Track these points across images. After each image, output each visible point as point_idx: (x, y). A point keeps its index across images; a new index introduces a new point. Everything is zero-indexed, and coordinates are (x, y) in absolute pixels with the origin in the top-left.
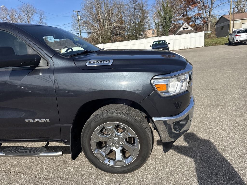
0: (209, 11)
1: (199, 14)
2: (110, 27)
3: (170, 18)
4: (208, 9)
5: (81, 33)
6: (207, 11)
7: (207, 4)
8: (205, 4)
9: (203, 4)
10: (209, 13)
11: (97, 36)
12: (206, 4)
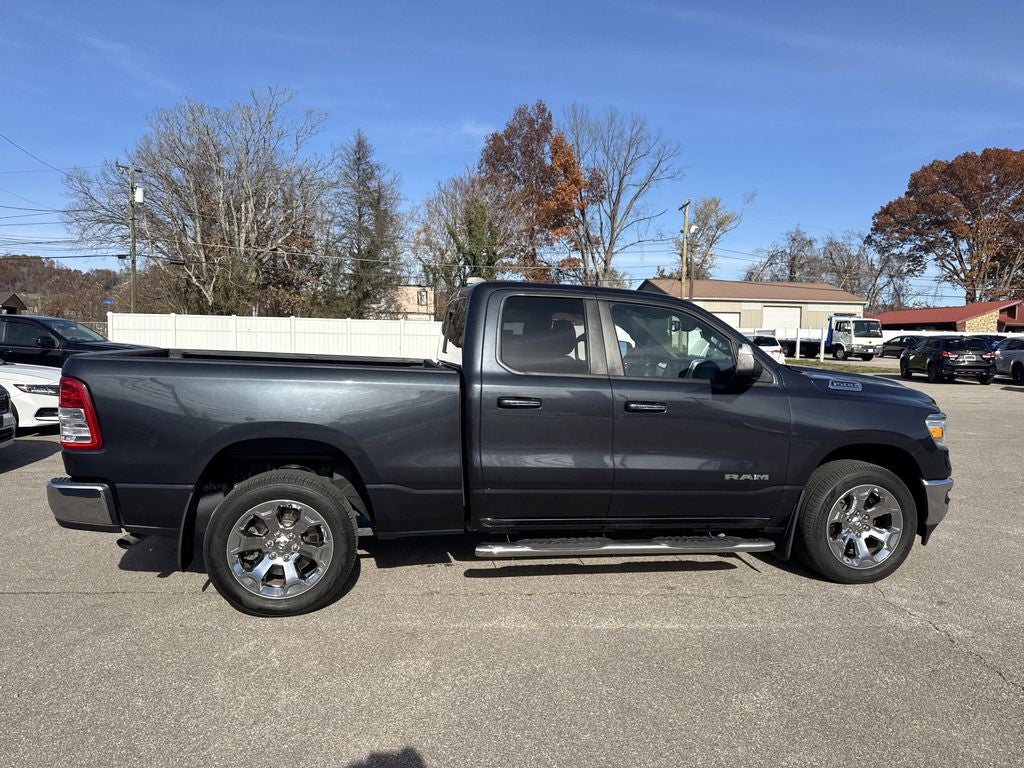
0: (603, 256)
1: (570, 260)
2: (259, 254)
3: (490, 258)
4: (601, 249)
5: (134, 258)
6: (596, 255)
7: (598, 234)
8: (591, 234)
9: (587, 231)
10: (605, 262)
11: (197, 278)
12: (595, 233)
